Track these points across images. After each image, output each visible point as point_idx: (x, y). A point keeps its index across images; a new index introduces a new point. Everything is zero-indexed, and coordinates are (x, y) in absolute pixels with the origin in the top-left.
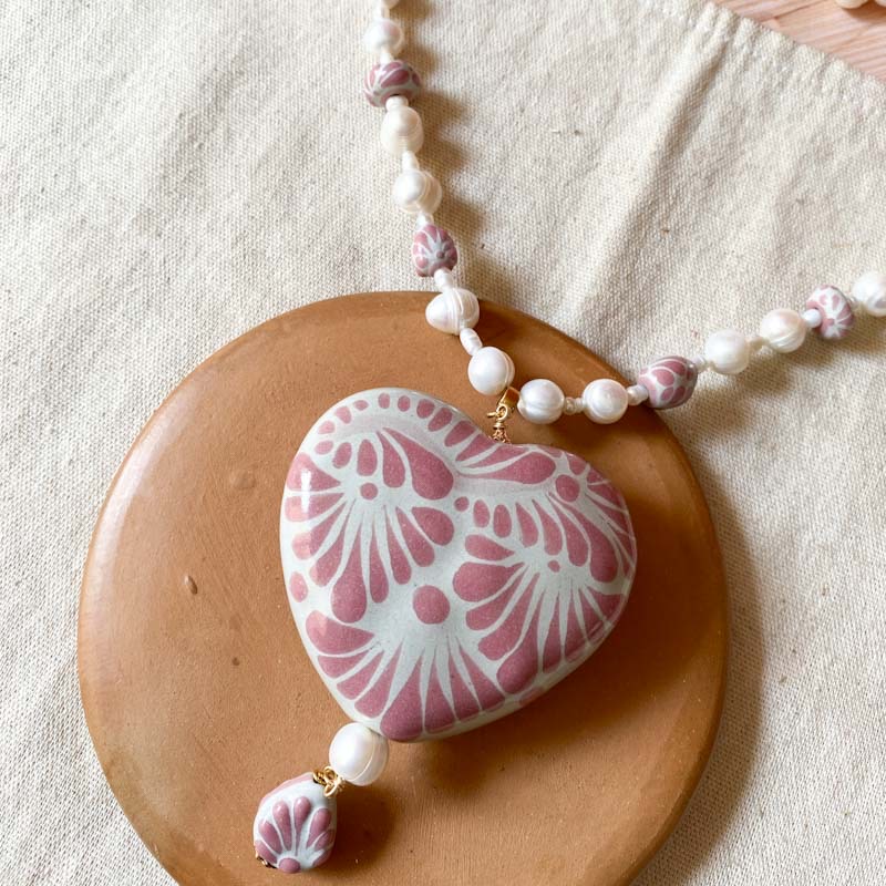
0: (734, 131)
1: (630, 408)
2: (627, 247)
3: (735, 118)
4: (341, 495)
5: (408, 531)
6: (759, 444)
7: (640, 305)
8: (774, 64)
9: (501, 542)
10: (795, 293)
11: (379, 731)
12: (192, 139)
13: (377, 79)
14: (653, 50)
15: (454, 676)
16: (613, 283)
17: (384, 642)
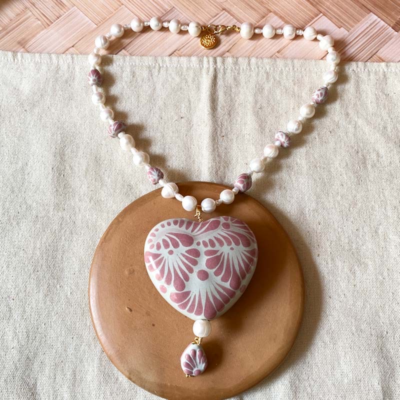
0: (230, 95)
1: (235, 195)
2: (213, 147)
3: (228, 91)
4: (163, 257)
5: (187, 258)
6: (280, 188)
7: (226, 163)
8: (233, 68)
9: (214, 249)
10: (271, 138)
11: (205, 318)
12: (60, 174)
13: (112, 130)
14: (194, 80)
15: (218, 292)
16: (214, 160)
17: (195, 292)
